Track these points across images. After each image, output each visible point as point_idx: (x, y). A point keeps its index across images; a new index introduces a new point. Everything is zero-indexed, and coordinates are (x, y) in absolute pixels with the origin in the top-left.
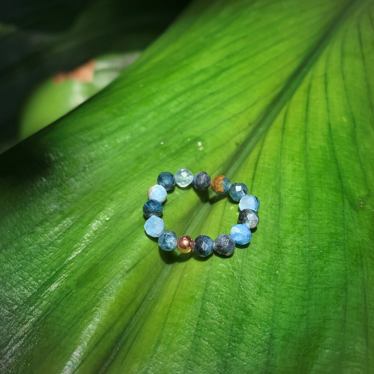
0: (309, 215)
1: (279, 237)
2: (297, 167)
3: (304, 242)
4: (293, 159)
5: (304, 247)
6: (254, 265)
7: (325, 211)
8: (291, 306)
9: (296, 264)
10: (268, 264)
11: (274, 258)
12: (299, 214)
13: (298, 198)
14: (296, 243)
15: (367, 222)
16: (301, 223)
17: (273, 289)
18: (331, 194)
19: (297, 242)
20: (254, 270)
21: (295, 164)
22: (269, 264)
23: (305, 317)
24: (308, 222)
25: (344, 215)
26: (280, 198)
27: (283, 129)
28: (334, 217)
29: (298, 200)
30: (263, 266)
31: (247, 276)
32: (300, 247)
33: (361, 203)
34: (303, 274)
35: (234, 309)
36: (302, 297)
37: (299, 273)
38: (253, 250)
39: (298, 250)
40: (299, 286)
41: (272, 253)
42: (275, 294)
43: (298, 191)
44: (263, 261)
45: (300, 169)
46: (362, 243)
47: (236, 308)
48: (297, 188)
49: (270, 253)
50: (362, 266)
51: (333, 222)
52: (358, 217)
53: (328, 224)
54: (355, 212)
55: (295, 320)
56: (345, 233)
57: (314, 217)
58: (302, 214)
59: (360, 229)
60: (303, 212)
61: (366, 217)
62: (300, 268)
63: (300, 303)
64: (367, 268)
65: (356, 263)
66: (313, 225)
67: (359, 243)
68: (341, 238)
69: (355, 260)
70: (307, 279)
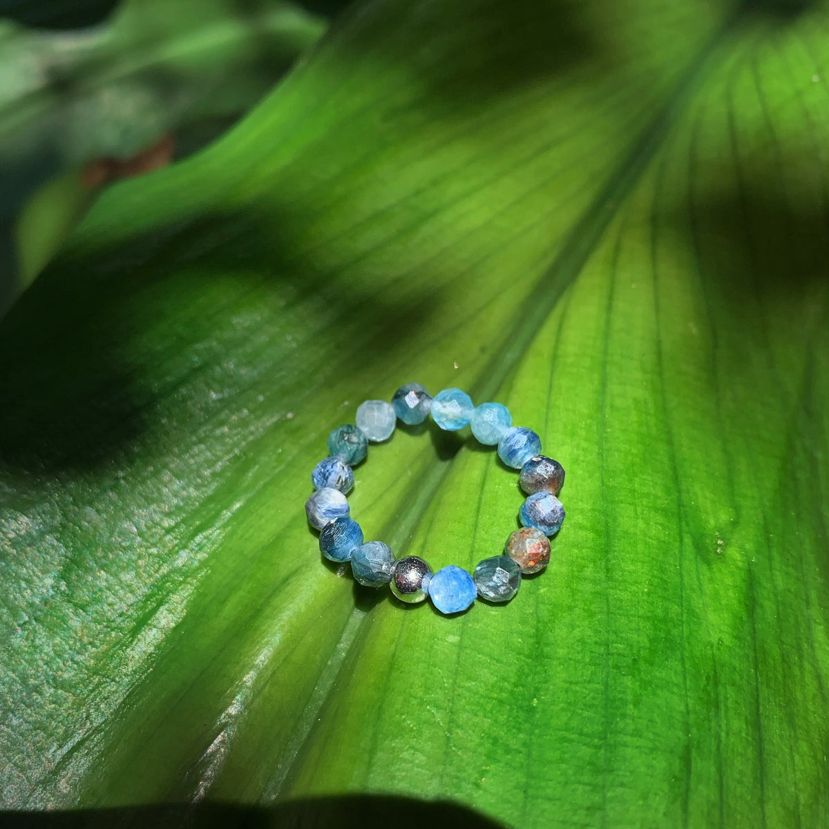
0: (608, 570)
2: (581, 452)
3: (597, 632)
4: (573, 434)
5: (596, 643)
6: (481, 690)
7: (643, 562)
8: (566, 783)
9: (577, 683)
10: (514, 684)
11: (527, 670)
12: (584, 566)
13: (582, 527)
14: (577, 632)
15: (731, 594)
16: (589, 587)
17: (524, 744)
18: (656, 523)
19: (579, 631)
21: (578, 446)
22: (516, 685)
23: (598, 814)
24: (604, 585)
25: (682, 576)
27: (554, 358)
28: (661, 579)
29: (582, 533)
30: (501, 690)
32: (587, 643)
33: (720, 542)
34: (592, 706)
36: (591, 763)
37: (585, 705)
39: (582, 650)
40: (585, 735)
41: (523, 658)
42: (529, 755)
43: (582, 511)
44: (503, 679)
45: (589, 458)
46: (719, 649)
48: (580, 504)
49: (517, 659)
50: (717, 707)
51: (660, 591)
52: (711, 580)
53: (649, 594)
54: (704, 568)
55: (576, 818)
56: (684, 619)
57: (617, 575)
58: (591, 565)
59: (714, 611)
60: (595, 562)
61: (729, 581)
62: (587, 692)
63: (586, 779)
64: (726, 712)
65: (706, 698)
66: (616, 594)
67: (712, 647)
68: (675, 632)
69: (705, 690)
70: (603, 720)
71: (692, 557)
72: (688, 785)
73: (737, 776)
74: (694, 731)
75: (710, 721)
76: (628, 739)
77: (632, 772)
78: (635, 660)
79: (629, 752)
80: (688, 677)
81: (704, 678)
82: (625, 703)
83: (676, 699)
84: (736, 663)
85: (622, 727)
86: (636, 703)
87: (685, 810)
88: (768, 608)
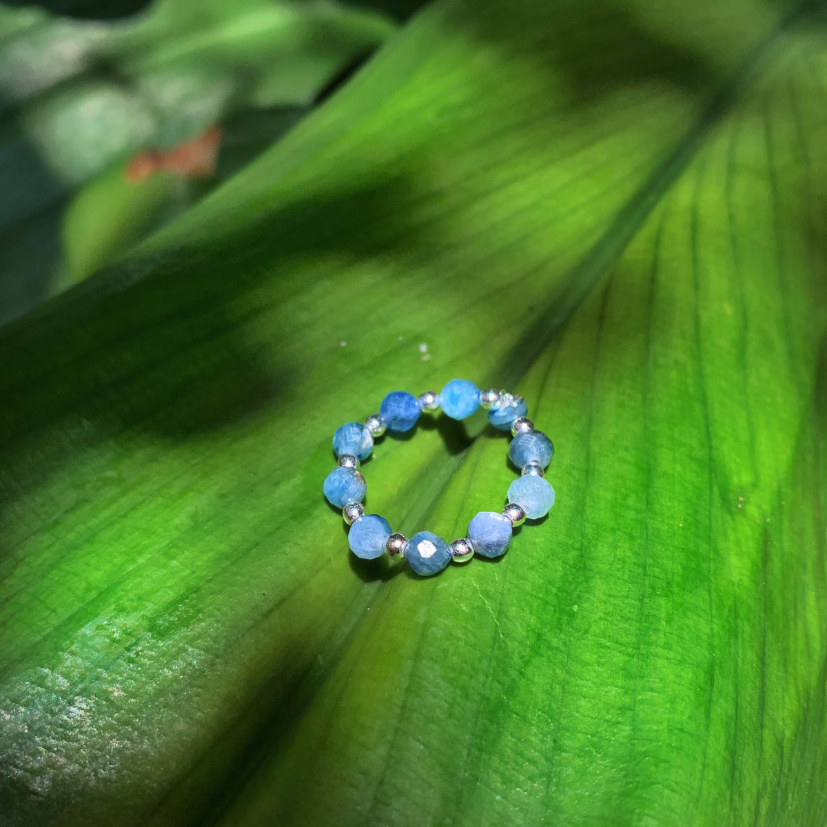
0: (648, 502)
1: (583, 535)
3: (637, 554)
5: (635, 564)
6: (528, 587)
7: (679, 501)
8: (601, 685)
9: (615, 597)
10: (558, 588)
11: (570, 579)
12: (627, 496)
13: (626, 462)
15: (750, 544)
16: (631, 515)
18: (691, 470)
20: (529, 598)
22: (559, 590)
23: (629, 714)
24: (644, 514)
25: (710, 520)
26: (588, 458)
28: (694, 518)
29: (626, 467)
30: (547, 592)
31: (513, 611)
32: (627, 562)
33: (741, 499)
34: (628, 619)
35: (482, 679)
36: (624, 669)
37: (621, 617)
38: (529, 556)
39: (622, 568)
40: (620, 644)
41: (568, 567)
44: (548, 582)
45: (634, 404)
46: (739, 588)
47: (487, 677)
49: (562, 567)
50: (736, 636)
51: (693, 530)
52: (735, 529)
53: (683, 529)
54: (728, 518)
55: (609, 717)
56: (712, 557)
57: (656, 507)
58: (634, 496)
59: (736, 555)
60: (637, 493)
61: (748, 531)
62: (624, 606)
63: (620, 682)
64: (743, 643)
65: (728, 627)
66: (655, 524)
67: (733, 585)
68: (704, 565)
69: (727, 620)
70: (638, 632)
71: (719, 505)
72: (711, 695)
73: (748, 698)
74: (717, 652)
75: (730, 646)
76: (660, 651)
77: (662, 679)
78: (669, 583)
79: (660, 662)
80: (714, 606)
81: (727, 610)
82: (659, 619)
83: (703, 622)
84: (752, 604)
85: (654, 640)
86: (669, 621)
87: (708, 716)
88: (776, 564)
